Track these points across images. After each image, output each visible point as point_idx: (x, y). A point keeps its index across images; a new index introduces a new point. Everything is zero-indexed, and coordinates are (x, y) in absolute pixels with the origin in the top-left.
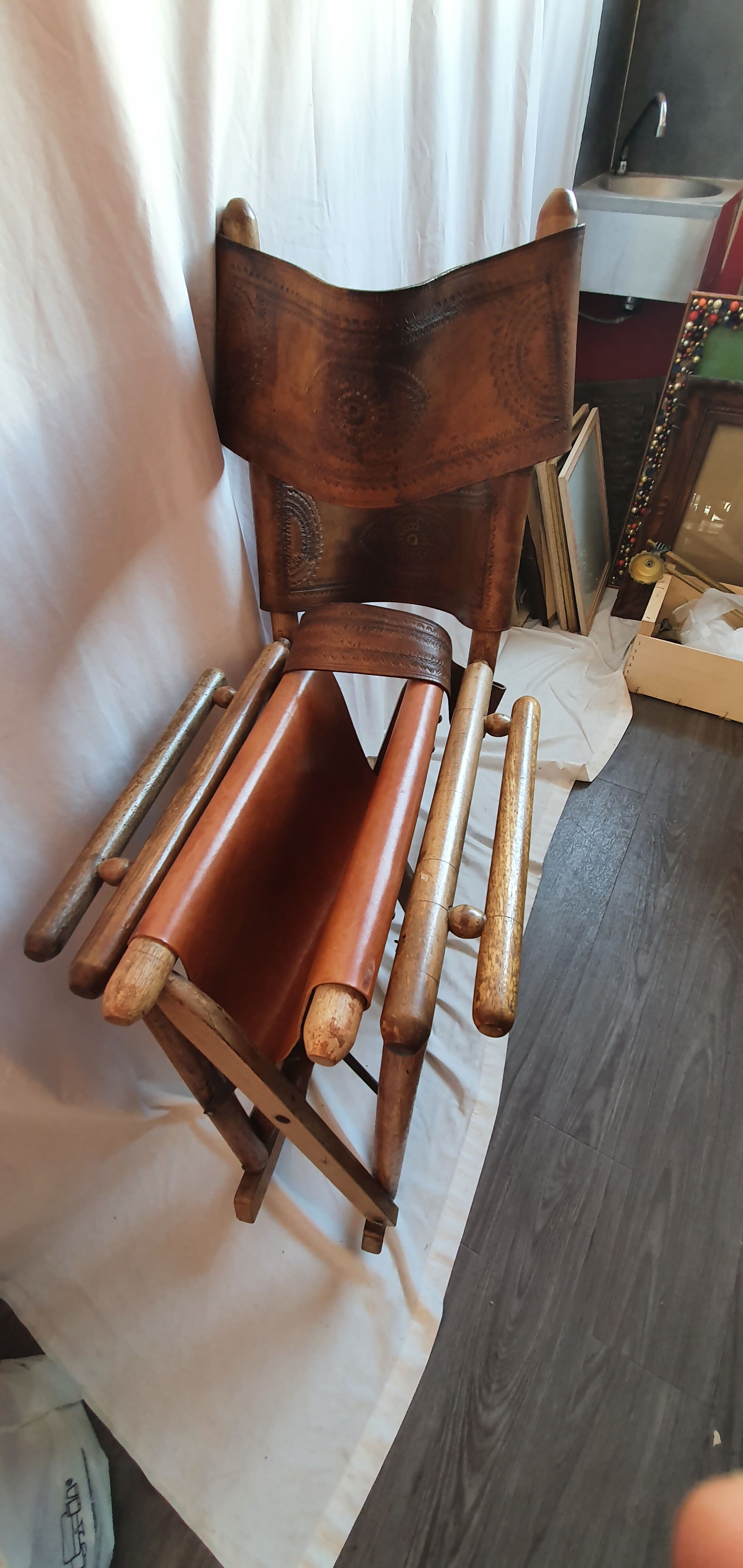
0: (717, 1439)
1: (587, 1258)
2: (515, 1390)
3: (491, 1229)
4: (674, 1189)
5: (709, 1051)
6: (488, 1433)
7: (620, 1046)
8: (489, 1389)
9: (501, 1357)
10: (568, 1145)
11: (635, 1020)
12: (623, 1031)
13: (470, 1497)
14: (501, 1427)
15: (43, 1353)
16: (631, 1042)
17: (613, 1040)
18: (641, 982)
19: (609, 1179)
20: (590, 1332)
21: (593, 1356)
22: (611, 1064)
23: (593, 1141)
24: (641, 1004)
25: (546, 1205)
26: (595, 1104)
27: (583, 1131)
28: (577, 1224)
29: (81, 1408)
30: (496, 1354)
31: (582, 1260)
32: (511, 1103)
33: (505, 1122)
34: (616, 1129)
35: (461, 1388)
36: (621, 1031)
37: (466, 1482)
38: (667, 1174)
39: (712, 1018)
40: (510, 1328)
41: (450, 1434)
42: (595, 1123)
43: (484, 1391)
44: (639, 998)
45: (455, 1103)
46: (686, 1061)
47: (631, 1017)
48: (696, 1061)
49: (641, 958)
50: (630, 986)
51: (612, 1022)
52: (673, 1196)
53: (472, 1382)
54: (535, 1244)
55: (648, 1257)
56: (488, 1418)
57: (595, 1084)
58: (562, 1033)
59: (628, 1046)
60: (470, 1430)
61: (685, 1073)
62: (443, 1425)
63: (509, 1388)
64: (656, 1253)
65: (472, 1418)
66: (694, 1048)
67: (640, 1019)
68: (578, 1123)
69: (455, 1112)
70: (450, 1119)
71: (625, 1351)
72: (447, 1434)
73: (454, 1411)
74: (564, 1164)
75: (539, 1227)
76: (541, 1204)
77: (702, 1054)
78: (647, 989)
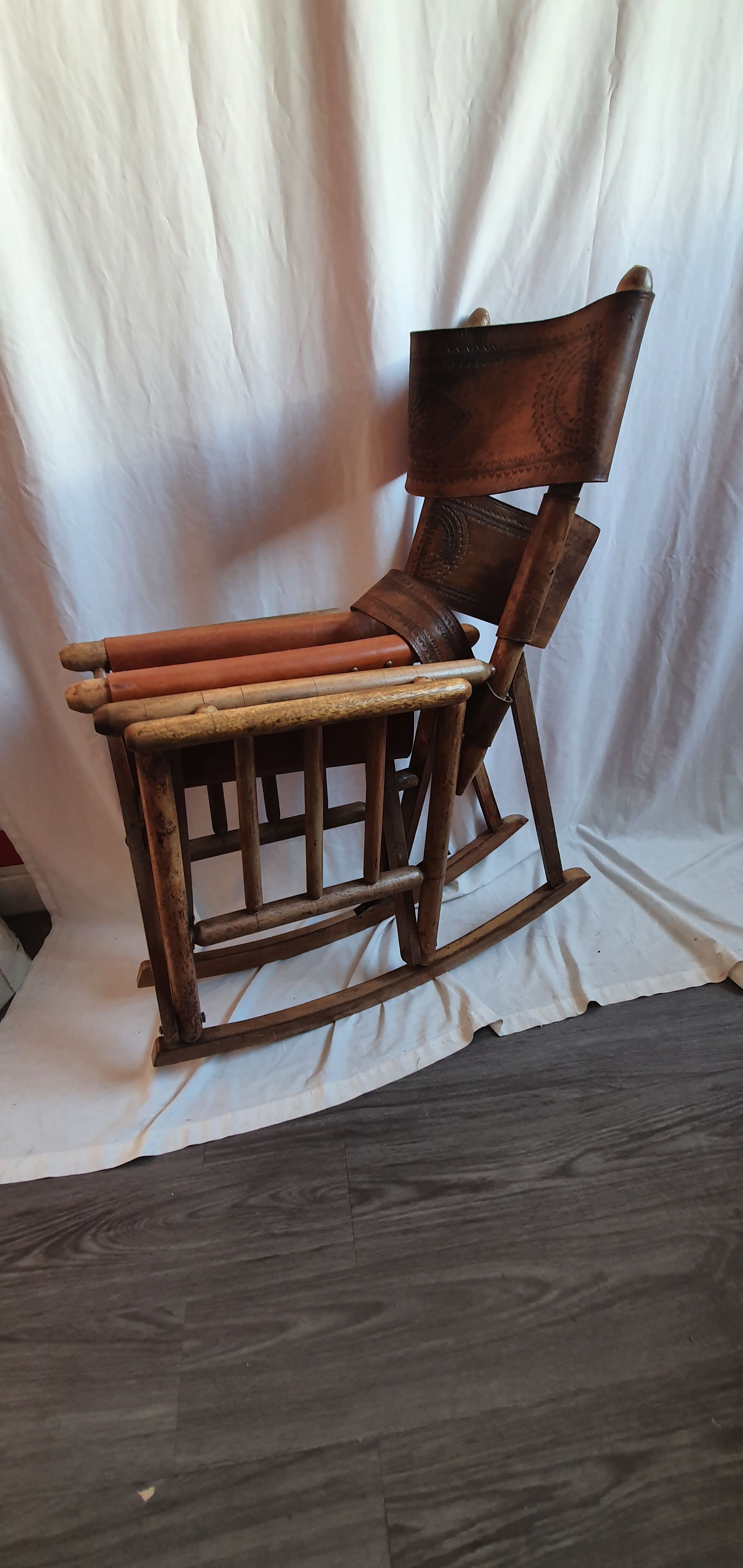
0: (147, 1494)
1: (250, 1261)
2: (116, 1252)
3: (228, 1162)
4: (366, 1324)
5: (556, 1293)
6: (77, 1249)
7: (475, 1187)
8: (109, 1230)
9: (136, 1226)
10: (338, 1188)
11: (516, 1188)
12: (492, 1181)
13: (26, 1262)
14: (85, 1256)
15: (32, 959)
16: (489, 1196)
17: (474, 1176)
18: (565, 1171)
19: (332, 1245)
20: (190, 1299)
21: (170, 1313)
22: (445, 1189)
23: (358, 1210)
24: (539, 1185)
25: (273, 1197)
26: (396, 1193)
27: (363, 1196)
28: (274, 1236)
29: (13, 994)
30: (135, 1222)
31: (245, 1257)
32: (341, 1118)
33: (321, 1122)
34: (385, 1227)
35: (102, 1207)
36: (490, 1179)
37: (36, 1252)
38: (377, 1308)
39: (600, 1277)
40: (160, 1222)
41: (66, 1218)
42: (377, 1203)
43: (105, 1227)
44: (545, 1178)
45: (311, 1073)
46: (520, 1270)
47: (516, 1182)
48: (529, 1281)
49: (593, 1157)
50: (549, 1161)
51: (491, 1166)
52: (360, 1326)
53: (109, 1212)
54: (234, 1206)
55: (283, 1327)
56: (88, 1243)
57: (415, 1183)
58: (440, 1124)
59: (484, 1195)
60: (72, 1233)
61: (503, 1275)
62: (72, 1207)
63: (115, 1246)
64: (291, 1334)
65: (82, 1229)
66: (543, 1272)
67: (523, 1193)
68: (365, 1186)
69: (302, 1078)
70: (294, 1077)
71: (187, 1345)
72: (65, 1215)
73: (84, 1211)
74: (319, 1194)
75: (252, 1201)
76: (272, 1192)
77: (544, 1286)
78: (560, 1182)
